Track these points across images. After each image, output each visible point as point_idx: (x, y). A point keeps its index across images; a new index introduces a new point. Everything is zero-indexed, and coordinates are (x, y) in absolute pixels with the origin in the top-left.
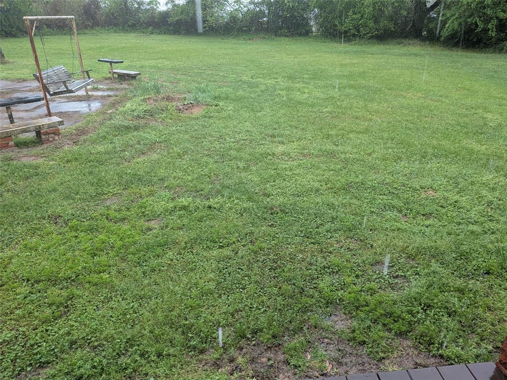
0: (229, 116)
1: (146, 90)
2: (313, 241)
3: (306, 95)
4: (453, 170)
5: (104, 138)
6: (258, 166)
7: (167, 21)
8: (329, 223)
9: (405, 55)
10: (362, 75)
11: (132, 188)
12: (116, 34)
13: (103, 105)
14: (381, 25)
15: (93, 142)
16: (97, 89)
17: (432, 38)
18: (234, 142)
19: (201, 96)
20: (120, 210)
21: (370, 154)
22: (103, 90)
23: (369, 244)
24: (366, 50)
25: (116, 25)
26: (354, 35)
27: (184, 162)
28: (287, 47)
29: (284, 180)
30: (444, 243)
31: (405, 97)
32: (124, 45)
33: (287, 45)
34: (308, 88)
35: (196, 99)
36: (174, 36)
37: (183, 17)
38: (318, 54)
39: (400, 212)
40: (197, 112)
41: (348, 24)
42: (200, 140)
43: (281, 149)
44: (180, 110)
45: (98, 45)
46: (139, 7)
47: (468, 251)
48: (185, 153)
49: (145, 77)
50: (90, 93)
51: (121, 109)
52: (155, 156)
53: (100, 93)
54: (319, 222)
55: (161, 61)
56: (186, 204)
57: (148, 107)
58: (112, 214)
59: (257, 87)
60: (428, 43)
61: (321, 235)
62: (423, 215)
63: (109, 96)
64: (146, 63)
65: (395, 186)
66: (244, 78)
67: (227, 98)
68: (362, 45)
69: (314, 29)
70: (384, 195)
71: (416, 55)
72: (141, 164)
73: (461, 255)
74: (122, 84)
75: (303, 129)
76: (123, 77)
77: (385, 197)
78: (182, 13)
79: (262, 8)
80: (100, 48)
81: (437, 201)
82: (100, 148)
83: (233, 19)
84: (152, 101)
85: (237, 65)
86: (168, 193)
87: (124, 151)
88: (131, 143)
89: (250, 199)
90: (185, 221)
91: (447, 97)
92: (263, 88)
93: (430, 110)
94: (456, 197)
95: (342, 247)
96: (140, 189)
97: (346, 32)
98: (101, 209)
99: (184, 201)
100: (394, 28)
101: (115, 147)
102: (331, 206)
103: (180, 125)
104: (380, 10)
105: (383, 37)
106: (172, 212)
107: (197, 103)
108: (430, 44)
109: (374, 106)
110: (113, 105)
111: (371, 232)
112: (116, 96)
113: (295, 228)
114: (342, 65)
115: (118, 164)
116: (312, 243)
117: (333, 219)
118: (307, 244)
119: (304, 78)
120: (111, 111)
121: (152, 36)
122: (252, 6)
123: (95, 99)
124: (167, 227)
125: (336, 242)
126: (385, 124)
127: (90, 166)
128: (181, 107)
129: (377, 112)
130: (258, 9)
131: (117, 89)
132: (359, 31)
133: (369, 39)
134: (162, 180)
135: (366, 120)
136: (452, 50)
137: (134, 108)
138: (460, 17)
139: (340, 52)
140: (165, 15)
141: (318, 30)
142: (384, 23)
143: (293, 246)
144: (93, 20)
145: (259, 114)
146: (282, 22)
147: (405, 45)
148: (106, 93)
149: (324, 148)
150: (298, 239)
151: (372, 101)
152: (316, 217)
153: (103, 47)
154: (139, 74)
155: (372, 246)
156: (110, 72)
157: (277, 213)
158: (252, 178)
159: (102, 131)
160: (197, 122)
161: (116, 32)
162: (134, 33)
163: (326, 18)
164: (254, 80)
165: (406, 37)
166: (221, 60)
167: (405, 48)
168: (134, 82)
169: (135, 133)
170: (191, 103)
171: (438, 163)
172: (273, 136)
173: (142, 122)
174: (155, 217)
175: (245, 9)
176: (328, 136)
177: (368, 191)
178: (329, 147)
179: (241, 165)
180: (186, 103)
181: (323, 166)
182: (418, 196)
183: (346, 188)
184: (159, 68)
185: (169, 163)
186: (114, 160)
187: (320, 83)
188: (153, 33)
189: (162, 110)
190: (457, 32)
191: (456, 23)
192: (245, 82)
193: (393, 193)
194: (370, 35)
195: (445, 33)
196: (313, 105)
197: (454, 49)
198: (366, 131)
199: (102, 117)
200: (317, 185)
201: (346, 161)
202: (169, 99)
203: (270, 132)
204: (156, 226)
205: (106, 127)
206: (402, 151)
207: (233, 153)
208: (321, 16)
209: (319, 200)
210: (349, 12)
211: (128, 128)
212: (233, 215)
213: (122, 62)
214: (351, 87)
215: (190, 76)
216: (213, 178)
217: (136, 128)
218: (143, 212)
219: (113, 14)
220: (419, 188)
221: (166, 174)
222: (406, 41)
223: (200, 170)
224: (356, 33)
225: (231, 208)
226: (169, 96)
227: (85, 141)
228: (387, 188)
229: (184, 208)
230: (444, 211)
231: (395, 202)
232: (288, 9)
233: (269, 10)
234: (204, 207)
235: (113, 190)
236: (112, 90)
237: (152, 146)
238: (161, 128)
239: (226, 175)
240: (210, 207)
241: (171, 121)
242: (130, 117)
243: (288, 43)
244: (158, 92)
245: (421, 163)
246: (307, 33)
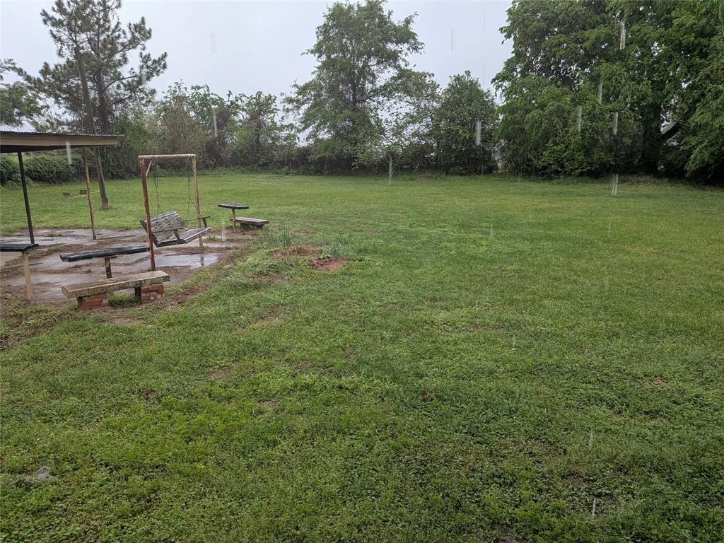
0: (377, 274)
1: (272, 241)
2: (479, 439)
3: (484, 249)
4: (697, 352)
5: (217, 298)
6: (410, 337)
7: (307, 159)
8: (505, 418)
9: (633, 196)
10: (567, 222)
11: (244, 360)
12: (244, 175)
13: (220, 259)
14: (595, 157)
15: (203, 303)
16: (214, 240)
17: (676, 174)
18: (380, 306)
19: (341, 248)
20: (226, 387)
21: (572, 328)
22: (220, 241)
23: (561, 448)
24: (574, 190)
25: (244, 164)
26: (557, 172)
27: (313, 330)
28: (462, 188)
29: (445, 356)
30: (672, 454)
31: (628, 253)
32: (250, 188)
33: (462, 185)
34: (487, 239)
35: (335, 252)
36: (314, 177)
37: (327, 154)
38: (504, 197)
39: (612, 407)
40: (335, 268)
41: (546, 158)
42: (336, 303)
43: (443, 315)
44: (313, 265)
45: (220, 188)
46: (273, 143)
47: (711, 466)
48: (315, 318)
49: (274, 227)
50: (205, 245)
51: (240, 264)
52: (276, 321)
53: (217, 245)
54: (491, 415)
55: (296, 207)
56: (309, 381)
57: (275, 262)
58: (216, 390)
59: (417, 237)
60: (667, 179)
61: (492, 433)
62: (647, 413)
63: (228, 249)
64: (277, 210)
65: (606, 372)
66: (401, 227)
67: (375, 252)
68: (568, 184)
69: (500, 165)
70: (590, 382)
71: (648, 196)
72: (258, 330)
73: (700, 472)
74: (244, 234)
75: (477, 291)
76: (246, 226)
77: (591, 386)
78: (326, 150)
79: (429, 142)
80: (222, 191)
81: (669, 395)
82: (211, 310)
83: (391, 154)
84: (279, 255)
85: (393, 210)
86: (288, 368)
87: (239, 314)
88: (248, 304)
89: (395, 379)
90: (307, 403)
91: (692, 252)
92: (424, 238)
93: (666, 271)
94: (701, 390)
95: (521, 451)
96: (254, 362)
97: (544, 168)
98: (203, 385)
99: (307, 378)
100: (615, 161)
101: (228, 310)
102: (510, 394)
103: (312, 283)
104: (593, 138)
105: (598, 173)
106: (290, 392)
107: (336, 257)
108: (669, 182)
109: (582, 263)
110: (232, 259)
111: (565, 433)
112: (236, 248)
113: (455, 422)
114: (537, 211)
115: (230, 330)
116: (478, 442)
117: (511, 412)
118: (472, 443)
119: (482, 227)
120: (228, 266)
121: (288, 177)
122: (416, 139)
123: (210, 252)
124: (283, 410)
125: (513, 444)
126: (596, 289)
127: (195, 332)
128: (315, 262)
129: (585, 271)
130: (424, 142)
131: (238, 241)
132: (562, 166)
133: (578, 176)
134: (283, 351)
135: (568, 281)
136: (704, 190)
137: (256, 262)
138: (712, 146)
139: (536, 194)
140: (305, 152)
141: (506, 166)
142: (597, 155)
143: (451, 445)
144: (217, 159)
145: (416, 272)
146: (456, 158)
147: (632, 184)
148: (224, 246)
149: (505, 316)
150: (457, 436)
151: (580, 256)
152: (487, 409)
153: (225, 191)
154: (267, 222)
155: (565, 451)
156: (231, 220)
157: (432, 400)
158: (401, 352)
159: (215, 290)
160: (335, 280)
161: (243, 172)
162: (265, 173)
163: (515, 152)
164: (414, 230)
165: (632, 173)
166: (372, 206)
167: (633, 188)
168: (259, 232)
169: (255, 293)
170: (328, 257)
171: (674, 343)
172: (434, 299)
173: (265, 279)
174: (268, 397)
175: (407, 143)
176: (512, 302)
177: (566, 377)
178: (510, 315)
179: (387, 335)
180: (322, 257)
181: (502, 341)
182: (639, 386)
183: (533, 372)
184: (292, 216)
185: (294, 330)
186: (225, 326)
187: (503, 233)
188: (288, 174)
189: (291, 265)
190: (708, 165)
191: (706, 155)
192: (399, 232)
193: (603, 381)
194: (579, 170)
195: (691, 166)
196: (492, 262)
197: (707, 188)
198: (569, 296)
199: (216, 273)
200: (491, 365)
201: (536, 335)
202: (300, 252)
203: (429, 294)
204: (270, 409)
205: (220, 285)
206: (620, 325)
207: (377, 319)
208: (509, 148)
209: (492, 385)
210: (547, 142)
211: (246, 286)
212: (370, 400)
213: (247, 208)
214: (547, 238)
215: (331, 225)
216: (349, 350)
217: (257, 287)
218: (255, 390)
219: (241, 151)
220: (642, 376)
221: (289, 345)
222: (634, 178)
223: (332, 340)
224: (559, 169)
225: (368, 390)
226: (301, 249)
227: (193, 302)
228: (594, 373)
229: (307, 387)
230: (678, 408)
231: (604, 393)
232: (463, 141)
233: (438, 143)
234: (333, 386)
235: (221, 361)
236: (232, 241)
237: (274, 310)
238: (288, 286)
239: (366, 347)
240: (341, 387)
241: (300, 279)
242: (250, 274)
243: (463, 183)
244: (288, 243)
245: (647, 341)
246: (491, 170)
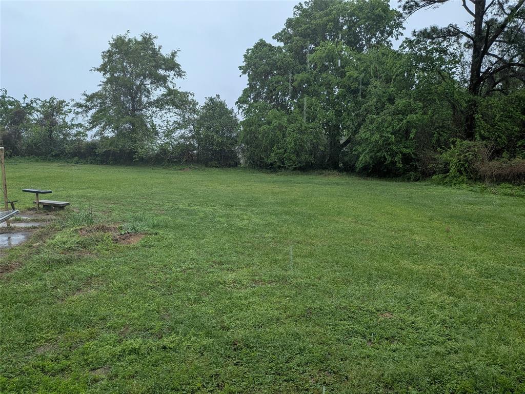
0: (171, 244)
1: (76, 221)
2: (286, 378)
3: (246, 222)
4: (400, 290)
5: (32, 274)
6: (210, 296)
7: (95, 152)
8: (298, 356)
9: (328, 184)
10: (294, 202)
11: (69, 331)
12: (37, 164)
13: (28, 238)
14: (303, 158)
15: (19, 279)
16: (19, 221)
17: (349, 169)
18: (180, 272)
19: (139, 225)
20: (57, 359)
21: (319, 278)
22: (26, 221)
23: (344, 375)
24: (292, 179)
25: (37, 155)
26: (280, 167)
27: (127, 297)
28: (218, 176)
29: (241, 310)
30: (416, 368)
31: (337, 222)
32: (47, 174)
33: (218, 174)
34: (246, 215)
35: (134, 228)
36: (101, 166)
37: (112, 148)
38: (249, 184)
39: (364, 337)
40: (135, 241)
41: (272, 158)
42: (142, 272)
43: (231, 276)
44: (117, 240)
45: (17, 174)
46: (65, 138)
47: (439, 373)
48: (127, 286)
49: (74, 207)
50: (12, 225)
51: (50, 241)
52: (93, 292)
53: (23, 225)
54: (288, 355)
55: (89, 190)
56: (137, 346)
57: (81, 239)
58: (49, 365)
59: (196, 214)
60: (345, 173)
61: (293, 370)
62: (387, 339)
63: (34, 228)
64: (74, 193)
65: (352, 310)
66: (181, 206)
67: (166, 227)
68: (287, 175)
69: (242, 161)
70: (345, 320)
71: (337, 184)
72: (78, 301)
73: (434, 379)
74: (48, 215)
75: (249, 255)
76: (48, 208)
77: (346, 322)
78: (111, 145)
79: (192, 142)
80: (20, 177)
81: (396, 324)
82: (29, 286)
83: (163, 151)
84: (84, 232)
85: (172, 193)
86: (112, 335)
87: (56, 288)
88: (63, 278)
89: (208, 334)
90: (138, 367)
91: (375, 221)
92: (202, 215)
93: (364, 234)
94: (412, 318)
95: (317, 382)
96: (78, 332)
97: (272, 164)
98: (33, 360)
99: (133, 343)
100: (315, 161)
101: (45, 285)
102: (296, 336)
103: (117, 256)
104: (301, 146)
105: (305, 168)
106: (120, 357)
107: (136, 232)
108: (347, 174)
109: (312, 231)
110: (40, 237)
111: (342, 362)
112: (42, 228)
113: (263, 365)
114: (274, 194)
115: (50, 304)
116: (285, 380)
117: (301, 351)
118: (281, 382)
119: (240, 206)
120: (38, 244)
121: (78, 165)
122: (182, 140)
123: (18, 232)
124: (116, 376)
125: (310, 377)
126: (326, 248)
127: (16, 309)
128: (118, 237)
129: (316, 236)
130: (188, 143)
131: (43, 220)
132: (283, 164)
133: (293, 170)
134: (103, 319)
135: (307, 244)
136: (367, 180)
137: (65, 239)
138: (371, 152)
139: (270, 182)
140: (92, 146)
141: (246, 163)
142: (304, 157)
143: (266, 386)
144: (13, 150)
145: (202, 242)
146: (212, 155)
147: (326, 175)
148: (30, 225)
149: (274, 274)
150: (270, 378)
151: (309, 225)
152: (283, 350)
153: (23, 177)
154: (68, 204)
155: (347, 378)
156: (35, 202)
157: (241, 349)
158: (206, 310)
159: (29, 266)
160: (137, 252)
161: (37, 161)
162: (58, 162)
163: (253, 153)
164: (192, 208)
165: (325, 168)
166: (155, 189)
167: (326, 178)
168: (61, 212)
169: (68, 267)
170: (128, 233)
171: (385, 284)
172: (220, 263)
173: (76, 254)
174: (100, 364)
175: (176, 143)
176: (276, 261)
177: (329, 316)
178: (278, 272)
179: (192, 296)
180: (123, 233)
181: (278, 293)
182: (376, 319)
183: (307, 315)
184: (88, 198)
185: (110, 299)
186: (45, 300)
187: (257, 210)
188: (78, 163)
189: (97, 241)
190: (369, 164)
191: (368, 157)
192: (182, 210)
193: (352, 318)
194: (294, 166)
195: (359, 165)
196: (254, 231)
197: (368, 178)
198: (310, 255)
199: (27, 251)
200: (276, 313)
201: (298, 286)
202: (104, 229)
203: (217, 259)
204: (104, 376)
205: (33, 262)
206: (349, 274)
207: (181, 283)
208: (248, 150)
209: (281, 330)
210: (273, 147)
211: (59, 262)
212: (192, 356)
213: (51, 192)
214: (287, 213)
215: (123, 205)
216: (163, 313)
217: (69, 262)
218: (86, 360)
219: (35, 144)
220: (375, 311)
221: (108, 313)
222: (326, 172)
223: (147, 305)
224: (281, 165)
225: (188, 347)
226: (103, 226)
227: (9, 279)
228: (345, 312)
229: (134, 351)
230: (404, 333)
231: (357, 327)
232: (217, 143)
233: (199, 144)
234: (158, 348)
235: (47, 335)
236: (37, 221)
237: (88, 281)
238: (97, 260)
239: (177, 308)
240: (164, 348)
241: (107, 252)
242: (60, 250)
243: (219, 173)
244: (92, 222)
245: (369, 285)
246: (236, 165)
